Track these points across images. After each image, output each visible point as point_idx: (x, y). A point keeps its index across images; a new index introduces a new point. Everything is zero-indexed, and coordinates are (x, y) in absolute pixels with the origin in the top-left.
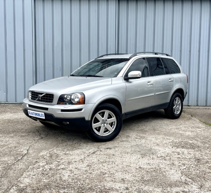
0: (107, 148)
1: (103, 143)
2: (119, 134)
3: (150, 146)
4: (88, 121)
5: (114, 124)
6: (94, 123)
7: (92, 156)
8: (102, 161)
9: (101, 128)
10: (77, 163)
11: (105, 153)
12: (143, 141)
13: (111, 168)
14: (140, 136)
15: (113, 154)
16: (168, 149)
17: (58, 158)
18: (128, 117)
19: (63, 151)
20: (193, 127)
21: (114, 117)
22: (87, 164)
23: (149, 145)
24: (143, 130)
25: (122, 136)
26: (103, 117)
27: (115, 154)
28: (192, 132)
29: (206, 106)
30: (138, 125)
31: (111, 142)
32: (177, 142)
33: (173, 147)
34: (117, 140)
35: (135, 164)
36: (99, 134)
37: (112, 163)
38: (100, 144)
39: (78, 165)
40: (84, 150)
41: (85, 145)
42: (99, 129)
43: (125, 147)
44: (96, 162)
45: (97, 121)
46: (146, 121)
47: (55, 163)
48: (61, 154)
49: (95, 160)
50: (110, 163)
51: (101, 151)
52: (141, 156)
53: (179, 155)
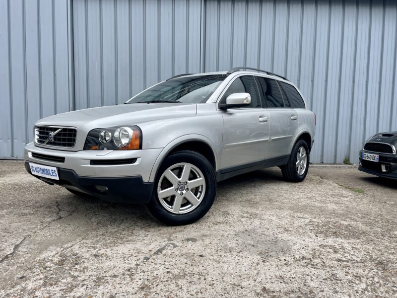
0: (188, 240)
1: (178, 228)
2: (210, 210)
3: (271, 233)
4: (148, 185)
5: (200, 190)
6: (162, 188)
7: (154, 259)
8: (176, 272)
9: (176, 197)
10: (118, 280)
11: (184, 252)
12: (257, 222)
13: (197, 292)
14: (247, 213)
15: (201, 254)
16: (310, 240)
17: (76, 266)
18: (227, 177)
19: (93, 247)
20: (333, 194)
21: (200, 177)
22: (140, 282)
23: (270, 230)
24: (250, 201)
25: (214, 213)
26: (179, 177)
27: (203, 253)
28: (336, 203)
29: (335, 163)
30: (241, 193)
31: (194, 225)
32: (320, 225)
33: (318, 235)
34: (206, 220)
35: (251, 278)
36: (172, 211)
37: (200, 279)
38: (173, 230)
39: (118, 286)
40: (139, 245)
41: (142, 233)
42: (171, 200)
43: (223, 236)
44: (162, 276)
45: (167, 184)
46: (251, 186)
47: (64, 281)
48: (87, 255)
49: (161, 270)
50: (195, 280)
51: (175, 246)
52: (259, 257)
53: (336, 252)
